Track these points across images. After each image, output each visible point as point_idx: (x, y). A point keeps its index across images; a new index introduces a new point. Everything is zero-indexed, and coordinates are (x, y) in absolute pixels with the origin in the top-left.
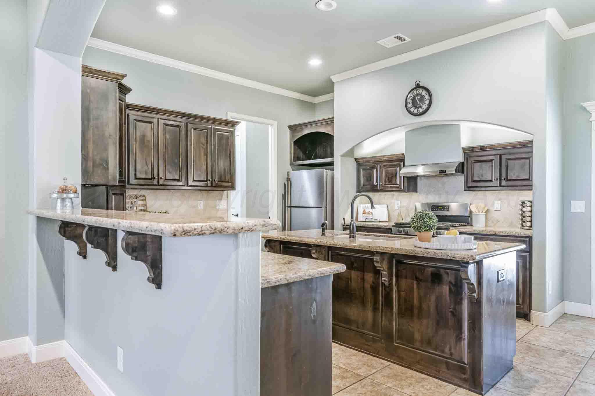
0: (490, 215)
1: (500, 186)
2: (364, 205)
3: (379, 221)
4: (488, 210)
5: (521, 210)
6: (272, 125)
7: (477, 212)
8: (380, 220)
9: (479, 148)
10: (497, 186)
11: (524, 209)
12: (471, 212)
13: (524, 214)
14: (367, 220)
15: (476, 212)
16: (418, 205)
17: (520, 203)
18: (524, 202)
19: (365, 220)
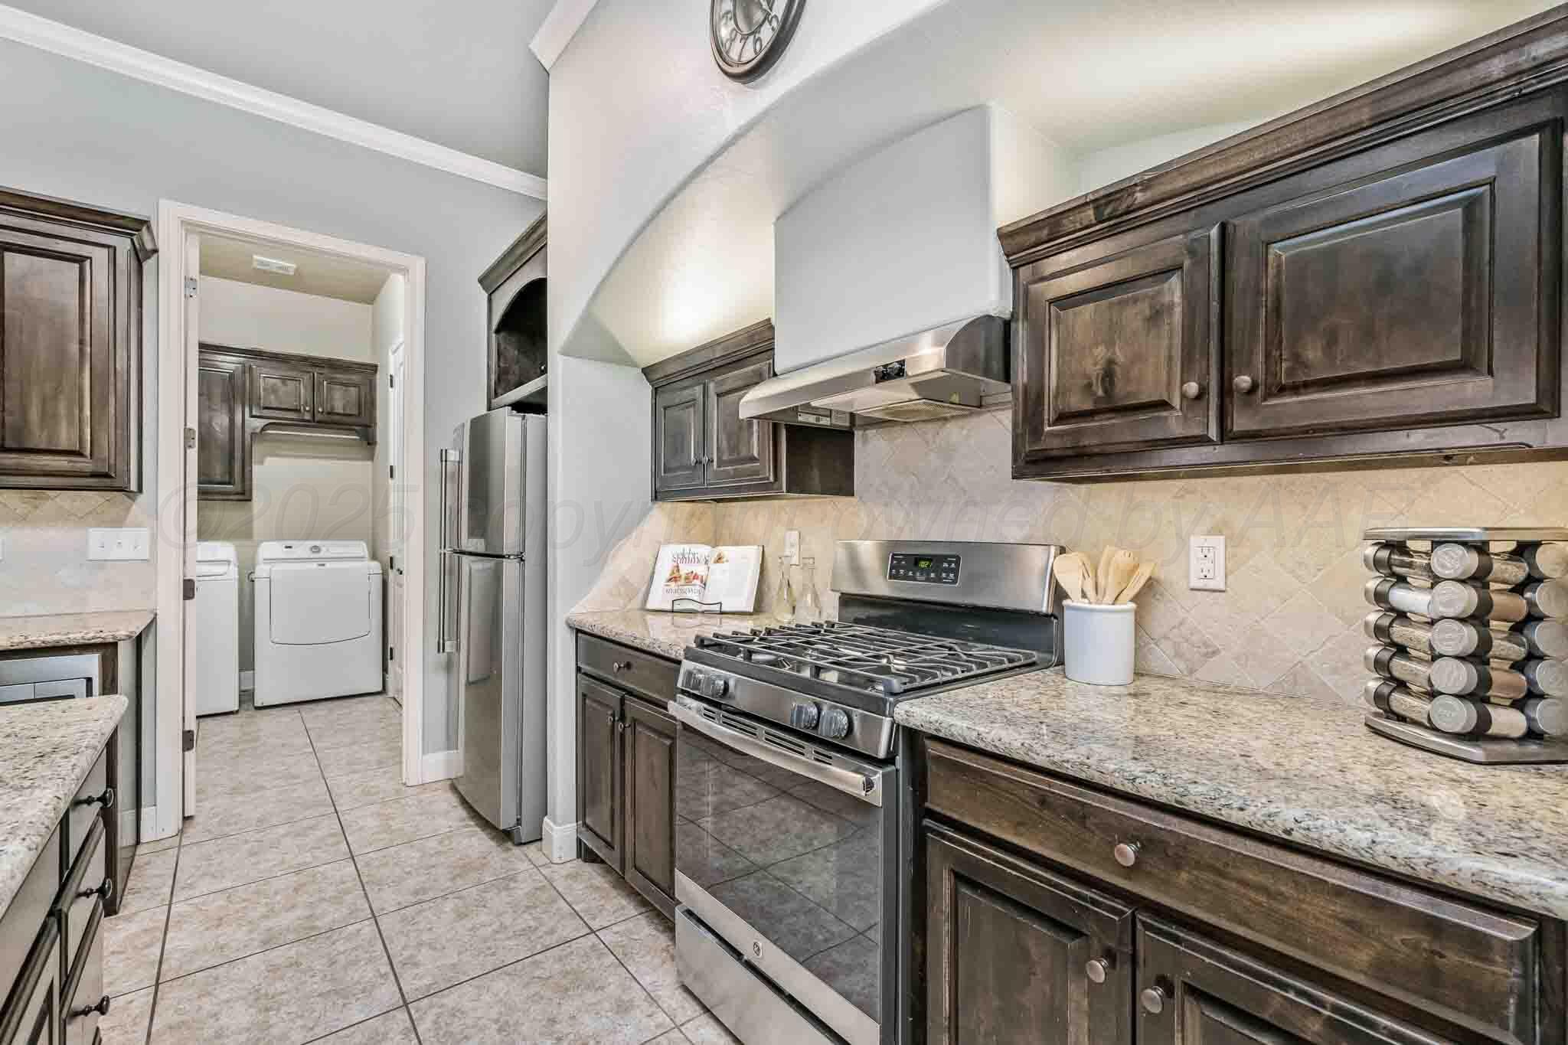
0: (1162, 617)
1: (1226, 435)
2: (679, 549)
3: (722, 613)
4: (1151, 584)
5: (1380, 598)
6: (404, 270)
7: (1090, 593)
8: (724, 609)
9: (1090, 213)
10: (1202, 440)
11: (1400, 597)
12: (1059, 594)
13: (1399, 632)
14: (677, 607)
15: (1084, 595)
16: (869, 552)
17: (1371, 551)
18: (1398, 546)
19: (669, 607)
